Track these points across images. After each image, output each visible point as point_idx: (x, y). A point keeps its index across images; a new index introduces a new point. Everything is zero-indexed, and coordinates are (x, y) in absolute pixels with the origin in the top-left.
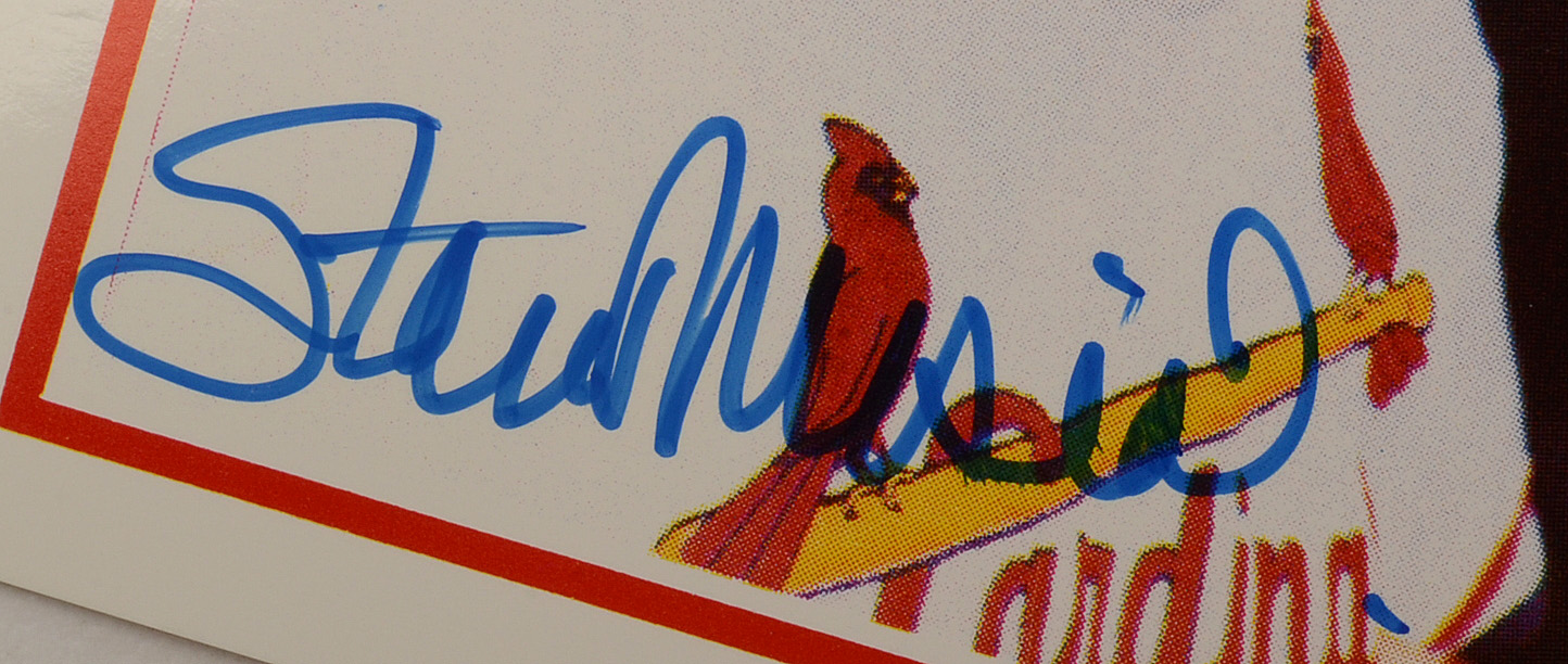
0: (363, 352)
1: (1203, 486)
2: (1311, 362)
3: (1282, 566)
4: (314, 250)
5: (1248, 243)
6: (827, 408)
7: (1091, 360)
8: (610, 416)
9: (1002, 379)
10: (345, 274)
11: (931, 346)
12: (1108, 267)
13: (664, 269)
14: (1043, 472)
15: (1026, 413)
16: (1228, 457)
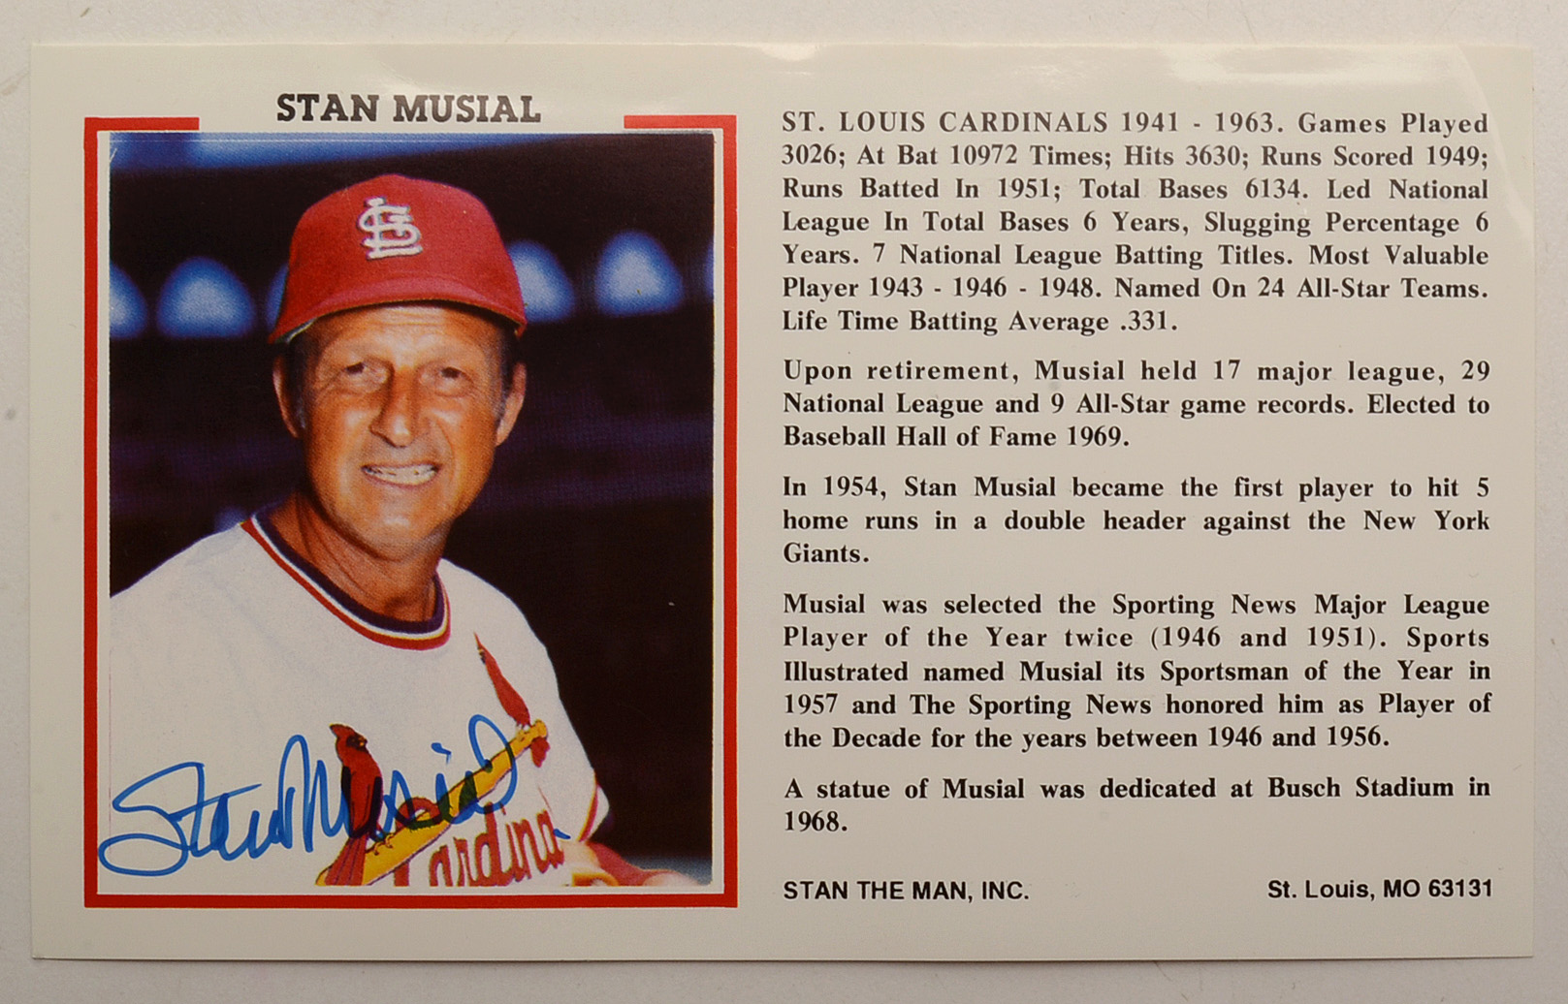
0: (200, 848)
1: (489, 810)
2: (512, 759)
3: (523, 828)
4: (174, 818)
5: (480, 725)
6: (359, 821)
7: (440, 779)
8: (289, 845)
9: (413, 795)
10: (186, 824)
11: (386, 791)
12: (437, 747)
13: (291, 791)
14: (436, 821)
15: (424, 803)
16: (494, 798)
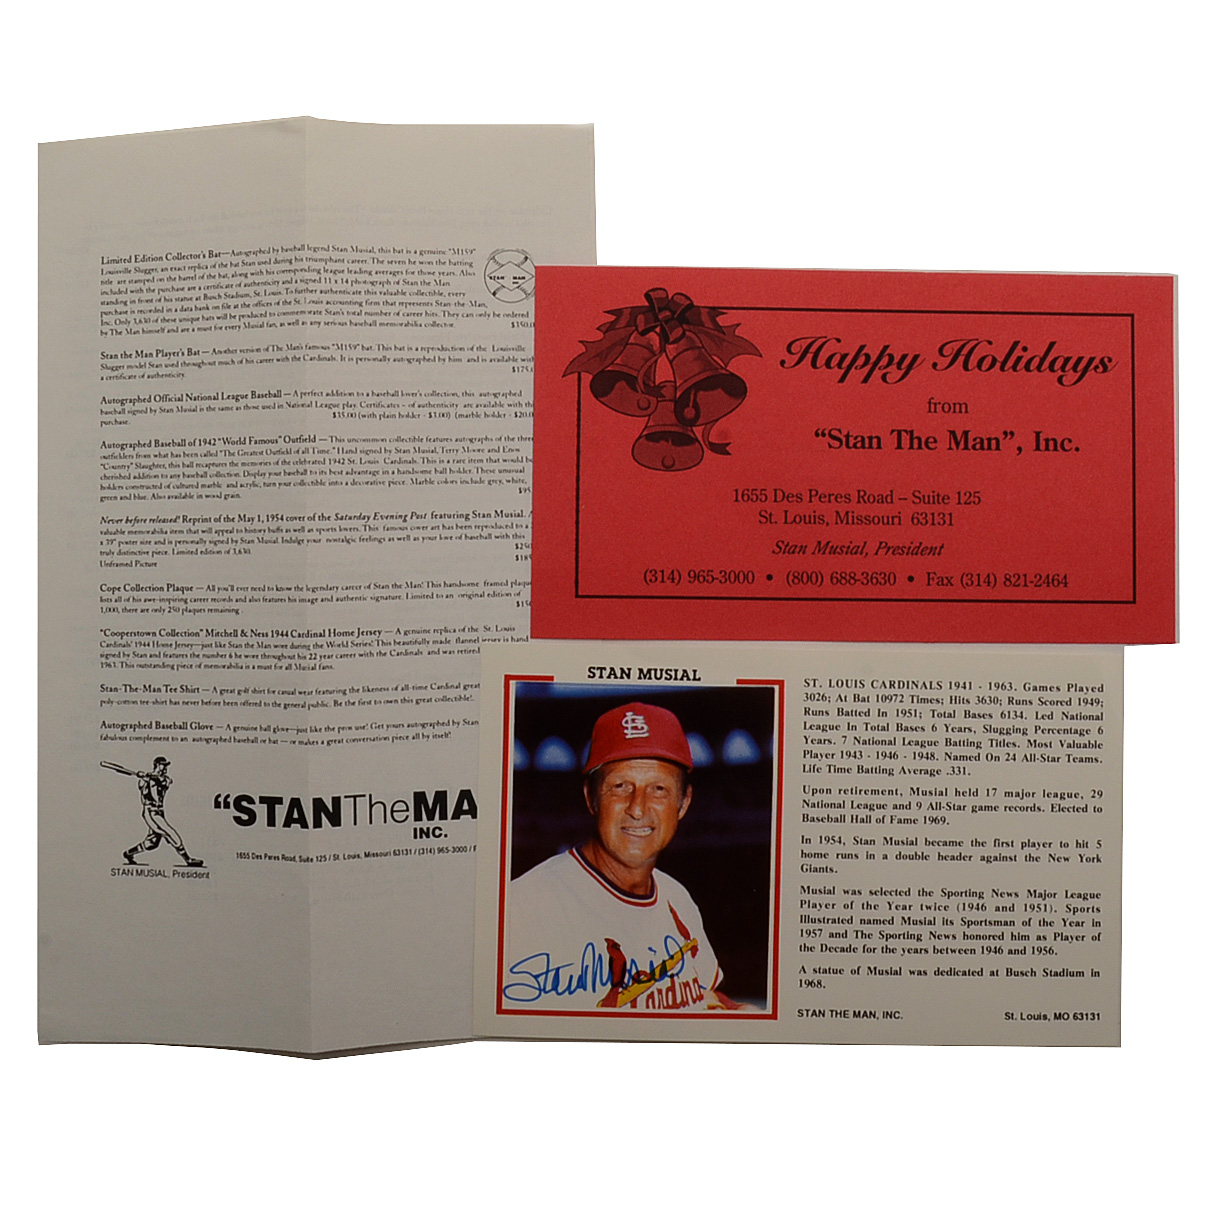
0: (547, 989)
1: (672, 976)
2: (683, 955)
3: (687, 984)
4: (536, 977)
5: (669, 940)
6: (616, 980)
7: (651, 963)
8: (585, 989)
9: (640, 969)
10: (541, 979)
11: (628, 967)
12: (650, 949)
13: (587, 967)
14: (649, 981)
15: (644, 973)
16: (675, 971)
